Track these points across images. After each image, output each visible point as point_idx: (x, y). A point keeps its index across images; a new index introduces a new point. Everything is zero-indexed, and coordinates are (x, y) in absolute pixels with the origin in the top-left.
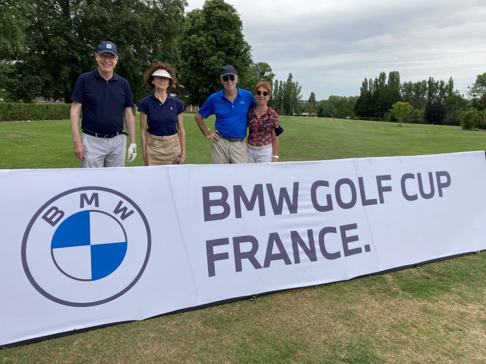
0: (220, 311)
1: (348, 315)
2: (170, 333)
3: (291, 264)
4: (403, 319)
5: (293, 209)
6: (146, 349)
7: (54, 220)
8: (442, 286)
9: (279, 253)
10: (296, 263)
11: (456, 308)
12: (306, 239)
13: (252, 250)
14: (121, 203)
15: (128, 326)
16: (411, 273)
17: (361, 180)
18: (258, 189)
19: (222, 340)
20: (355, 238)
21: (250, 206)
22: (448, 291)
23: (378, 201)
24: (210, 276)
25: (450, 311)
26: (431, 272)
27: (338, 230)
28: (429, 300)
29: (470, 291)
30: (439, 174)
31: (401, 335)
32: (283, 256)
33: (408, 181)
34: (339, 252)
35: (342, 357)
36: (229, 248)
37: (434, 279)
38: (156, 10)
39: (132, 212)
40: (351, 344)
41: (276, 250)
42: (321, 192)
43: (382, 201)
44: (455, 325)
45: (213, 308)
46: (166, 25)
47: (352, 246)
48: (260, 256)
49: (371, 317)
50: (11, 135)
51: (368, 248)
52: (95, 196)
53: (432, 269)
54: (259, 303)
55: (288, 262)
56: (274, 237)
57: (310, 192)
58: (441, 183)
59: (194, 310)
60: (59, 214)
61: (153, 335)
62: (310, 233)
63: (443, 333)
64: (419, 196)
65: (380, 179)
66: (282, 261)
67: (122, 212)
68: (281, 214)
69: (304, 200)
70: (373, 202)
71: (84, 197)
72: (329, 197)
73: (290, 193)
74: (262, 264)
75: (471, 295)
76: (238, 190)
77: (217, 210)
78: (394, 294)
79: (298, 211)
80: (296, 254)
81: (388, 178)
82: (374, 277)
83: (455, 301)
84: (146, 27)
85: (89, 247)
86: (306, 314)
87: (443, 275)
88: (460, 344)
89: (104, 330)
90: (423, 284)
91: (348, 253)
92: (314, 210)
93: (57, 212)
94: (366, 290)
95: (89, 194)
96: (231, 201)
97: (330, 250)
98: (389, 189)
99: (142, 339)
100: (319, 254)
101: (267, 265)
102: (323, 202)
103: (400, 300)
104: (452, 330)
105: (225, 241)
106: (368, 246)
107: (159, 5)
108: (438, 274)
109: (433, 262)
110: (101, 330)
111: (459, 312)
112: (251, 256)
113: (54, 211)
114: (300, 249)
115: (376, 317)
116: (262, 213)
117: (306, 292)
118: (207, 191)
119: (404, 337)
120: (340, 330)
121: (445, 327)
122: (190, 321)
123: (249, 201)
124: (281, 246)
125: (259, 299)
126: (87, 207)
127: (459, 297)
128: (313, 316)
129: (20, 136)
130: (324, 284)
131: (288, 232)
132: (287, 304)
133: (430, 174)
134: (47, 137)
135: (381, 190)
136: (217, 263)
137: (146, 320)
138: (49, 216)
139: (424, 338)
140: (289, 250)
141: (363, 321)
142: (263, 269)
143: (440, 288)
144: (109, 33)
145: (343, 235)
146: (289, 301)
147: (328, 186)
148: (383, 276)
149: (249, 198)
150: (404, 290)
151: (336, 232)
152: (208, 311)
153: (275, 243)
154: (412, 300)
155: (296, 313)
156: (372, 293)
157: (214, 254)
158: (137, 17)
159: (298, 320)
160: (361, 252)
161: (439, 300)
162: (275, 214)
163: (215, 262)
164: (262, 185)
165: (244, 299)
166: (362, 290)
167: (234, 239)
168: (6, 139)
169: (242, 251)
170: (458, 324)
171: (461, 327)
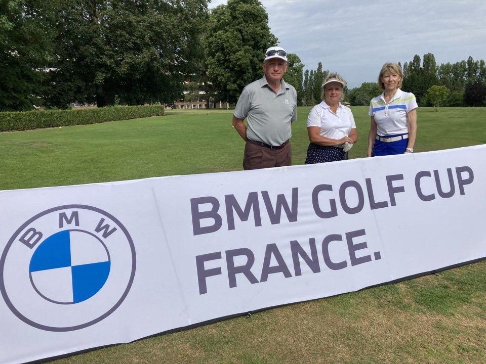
0: (212, 330)
1: (349, 334)
2: (155, 358)
3: (291, 276)
4: (412, 338)
5: (293, 217)
7: (31, 242)
8: (462, 296)
9: (278, 265)
10: (296, 275)
11: (475, 322)
12: (307, 249)
13: (247, 263)
14: (103, 220)
15: (113, 349)
16: (427, 282)
17: (368, 182)
18: (253, 198)
20: (363, 246)
21: (244, 217)
22: (468, 302)
23: (389, 203)
24: (201, 293)
25: (467, 327)
26: (452, 280)
27: (344, 238)
28: (445, 314)
30: (459, 170)
31: (407, 358)
32: (282, 268)
33: (423, 180)
34: (346, 261)
36: (222, 263)
37: (453, 288)
38: (180, 9)
39: (115, 229)
41: (274, 263)
42: (324, 197)
43: (393, 203)
44: (472, 344)
45: (205, 327)
46: (190, 23)
47: (359, 254)
48: (257, 270)
49: (376, 336)
50: (36, 144)
51: (378, 256)
52: (75, 215)
53: (452, 277)
54: (255, 321)
55: (288, 275)
56: (272, 249)
57: (310, 198)
58: (463, 179)
59: (185, 330)
60: (37, 236)
62: (312, 242)
63: (457, 355)
64: (437, 195)
65: (390, 179)
66: (281, 274)
67: (104, 230)
68: (279, 223)
69: (305, 207)
70: (384, 205)
71: (63, 216)
72: (333, 202)
73: (289, 201)
74: (259, 279)
76: (231, 201)
77: (208, 222)
78: (406, 307)
79: (299, 218)
80: (297, 265)
81: (400, 177)
82: (385, 287)
83: (474, 314)
85: (69, 269)
87: (464, 283)
89: (87, 355)
90: (440, 294)
91: (355, 261)
92: (316, 217)
93: (35, 233)
94: (375, 302)
95: (69, 212)
96: (222, 212)
97: (335, 260)
98: (401, 189)
100: (322, 264)
101: (264, 278)
102: (325, 207)
103: (412, 315)
104: (467, 350)
105: (217, 256)
106: (379, 252)
107: (183, 4)
108: (458, 281)
109: (455, 268)
110: (83, 355)
111: (477, 328)
112: (246, 270)
113: (32, 233)
114: (301, 259)
115: (382, 336)
116: (258, 222)
117: (308, 306)
118: (195, 203)
120: (339, 352)
122: (179, 343)
123: (243, 211)
124: (279, 258)
125: (256, 315)
126: (66, 227)
127: (479, 309)
128: (311, 335)
129: (44, 145)
130: (329, 297)
131: (287, 242)
132: (285, 321)
133: (449, 171)
135: (392, 191)
136: (209, 280)
137: (132, 342)
138: (26, 238)
140: (289, 262)
142: (260, 283)
145: (350, 242)
146: (288, 317)
147: (332, 190)
148: (396, 285)
149: (243, 208)
150: (416, 302)
151: (342, 240)
152: (199, 331)
153: (273, 255)
154: (425, 314)
155: (293, 332)
156: (380, 306)
157: (205, 269)
158: (162, 17)
159: (294, 341)
160: (370, 260)
161: (456, 314)
162: (272, 224)
163: (206, 278)
164: (257, 192)
165: (240, 317)
166: (370, 303)
167: (227, 252)
168: (30, 148)
169: (236, 265)
170: (474, 342)
171: (478, 347)
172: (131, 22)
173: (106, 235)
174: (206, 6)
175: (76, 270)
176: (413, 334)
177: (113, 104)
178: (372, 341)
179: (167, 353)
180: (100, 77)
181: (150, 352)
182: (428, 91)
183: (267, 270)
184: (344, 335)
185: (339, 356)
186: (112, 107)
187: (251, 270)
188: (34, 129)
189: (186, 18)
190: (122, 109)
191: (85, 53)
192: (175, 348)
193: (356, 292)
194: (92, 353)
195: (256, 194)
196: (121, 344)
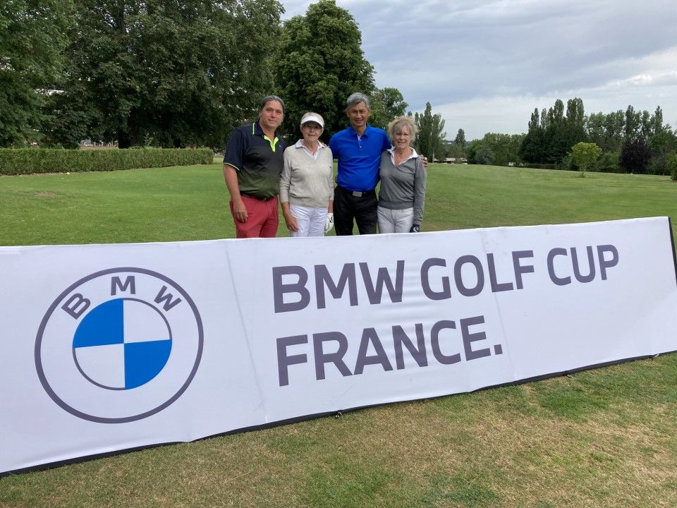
0: (293, 431)
2: (225, 459)
3: (392, 369)
5: (396, 296)
6: (191, 479)
7: (77, 311)
8: (596, 401)
9: (376, 354)
10: (398, 368)
11: (611, 431)
12: (413, 337)
13: (338, 351)
14: (164, 289)
15: (171, 449)
16: (558, 384)
17: (490, 257)
18: (348, 270)
19: (291, 469)
20: (481, 336)
21: (337, 293)
22: (604, 408)
23: (515, 286)
24: (281, 384)
25: (602, 435)
26: (586, 382)
27: (458, 325)
28: (575, 419)
29: (635, 408)
30: (602, 249)
31: (528, 465)
32: (382, 359)
33: (558, 259)
34: (459, 354)
35: (446, 492)
36: (308, 349)
37: (588, 392)
38: (241, 20)
39: (178, 301)
40: (459, 475)
41: (371, 351)
42: (435, 274)
43: (520, 286)
44: (605, 453)
45: (284, 427)
46: (255, 41)
47: (476, 346)
48: (350, 360)
49: (492, 442)
50: (41, 194)
51: (498, 350)
52: (131, 280)
53: (588, 379)
54: (345, 422)
55: (388, 367)
56: (369, 334)
57: (419, 274)
58: (605, 260)
59: (259, 430)
60: (84, 304)
61: (201, 461)
62: (419, 328)
63: (587, 464)
64: (573, 278)
65: (517, 256)
66: (380, 366)
67: (166, 300)
68: (379, 303)
69: (412, 284)
70: (508, 287)
71: (116, 281)
72: (446, 281)
73: (393, 276)
74: (352, 370)
75: (635, 415)
76: (321, 272)
77: (292, 298)
78: (529, 412)
79: (404, 299)
80: (399, 356)
81: (529, 254)
82: (506, 389)
84: (227, 44)
85: (122, 345)
86: (407, 436)
87: (601, 386)
88: (606, 479)
89: (140, 454)
90: (572, 398)
91: (471, 355)
92: (425, 298)
93: (82, 300)
94: (492, 405)
95: (123, 277)
96: (311, 286)
97: (446, 351)
98: (530, 269)
99: (188, 466)
100: (430, 357)
101: (359, 370)
102: (437, 287)
103: (536, 419)
105: (302, 339)
106: (500, 346)
107: (245, 13)
108: (595, 385)
109: (592, 369)
110: (135, 454)
111: (614, 436)
112: (337, 359)
113: (77, 300)
114: (405, 350)
115: (500, 441)
116: (354, 301)
117: (411, 408)
118: (278, 272)
119: (532, 468)
120: (448, 457)
121: (591, 455)
122: (253, 443)
123: (336, 285)
124: (378, 346)
125: (347, 416)
126: (120, 294)
127: (618, 416)
128: (415, 439)
129: (53, 195)
130: (437, 398)
131: (389, 327)
134: (89, 197)
135: (519, 270)
136: (291, 369)
137: (194, 441)
138: (70, 306)
140: (390, 352)
141: (481, 446)
142: (354, 377)
143: (595, 404)
144: (176, 53)
145: (465, 331)
146: (388, 419)
147: (445, 266)
148: (519, 387)
149: (336, 282)
150: (543, 406)
151: (455, 328)
152: (279, 431)
153: (370, 343)
154: (552, 418)
155: (393, 435)
156: (499, 410)
157: (287, 356)
158: (215, 30)
160: (489, 354)
161: (589, 420)
162: (371, 303)
163: (289, 367)
165: (328, 417)
166: (486, 406)
167: (315, 336)
168: (34, 199)
169: (325, 352)
170: (609, 452)
171: (613, 457)
173: (167, 307)
174: (278, 18)
175: (128, 347)
176: (538, 441)
177: (142, 144)
178: (488, 446)
179: (239, 455)
180: (126, 106)
181: (218, 453)
182: (572, 148)
183: (363, 361)
185: (448, 462)
186: (141, 149)
187: (344, 359)
188: (30, 174)
189: (250, 33)
190: (154, 153)
191: (108, 73)
192: (249, 449)
193: (471, 393)
194: (146, 451)
195: (353, 265)
196: (181, 443)
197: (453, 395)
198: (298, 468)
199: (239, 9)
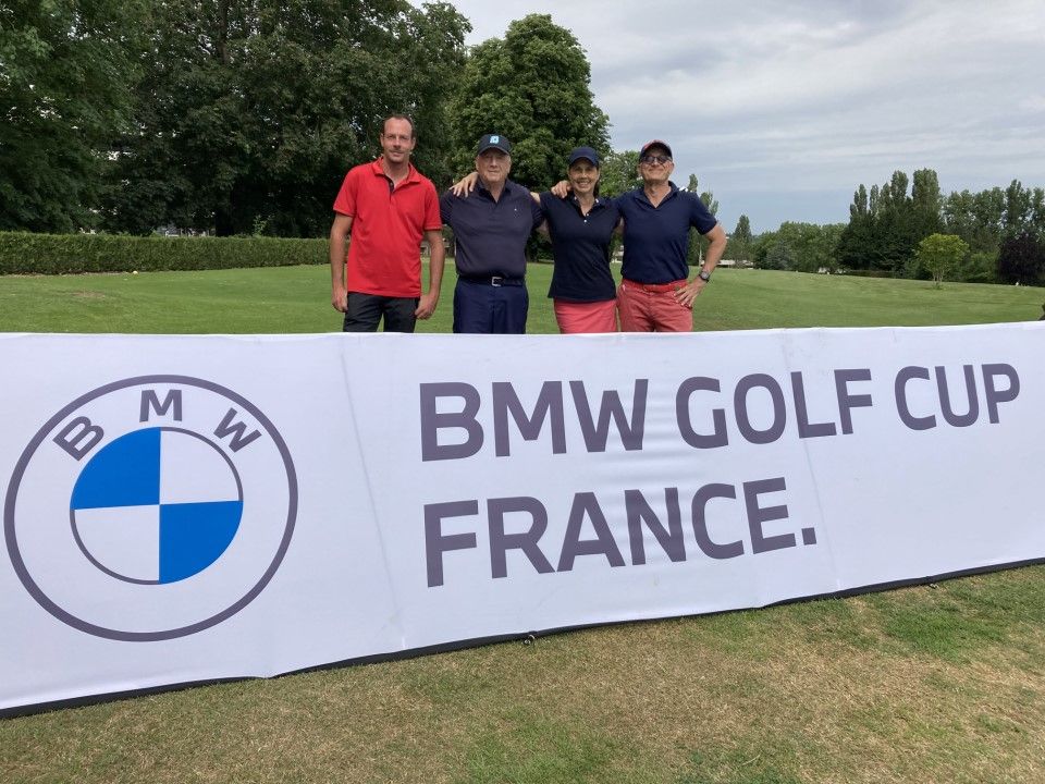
0: (449, 664)
1: (746, 684)
2: (326, 709)
3: (622, 563)
4: (877, 699)
5: (633, 439)
6: (263, 740)
7: (79, 446)
8: (985, 628)
9: (595, 537)
10: (635, 563)
11: (1013, 679)
12: (660, 510)
13: (532, 530)
14: (232, 413)
15: (235, 688)
16: (913, 598)
17: (797, 379)
18: (551, 393)
19: (440, 728)
20: (780, 512)
21: (530, 431)
22: (999, 640)
23: (839, 428)
24: (431, 584)
25: (997, 686)
26: (964, 597)
27: (740, 492)
28: (949, 660)
30: (990, 371)
31: (866, 736)
32: (605, 545)
33: (912, 385)
34: (741, 542)
36: (478, 524)
37: (966, 613)
38: (406, 42)
39: (256, 435)
40: (742, 749)
41: (588, 533)
43: (848, 429)
44: (1005, 718)
45: (434, 658)
46: (426, 73)
47: (770, 529)
48: (552, 544)
49: (800, 692)
50: (84, 295)
51: (809, 536)
52: (175, 397)
53: (967, 591)
54: (542, 651)
55: (616, 560)
56: (585, 503)
57: (673, 403)
58: (996, 390)
59: (390, 660)
60: (92, 435)
62: (672, 496)
63: (971, 735)
64: (940, 419)
65: (843, 377)
66: (603, 557)
67: (234, 433)
68: (603, 450)
69: (660, 419)
70: (827, 430)
71: (149, 397)
72: (719, 416)
73: (628, 405)
74: (555, 564)
76: (505, 395)
77: (450, 436)
78: (866, 644)
79: (645, 444)
80: (637, 544)
81: (864, 375)
82: (822, 603)
83: (1013, 663)
84: (384, 77)
85: (156, 509)
86: (648, 679)
87: (990, 604)
89: (181, 695)
90: (940, 622)
91: (761, 545)
92: (683, 444)
93: (89, 428)
94: (799, 631)
95: (162, 391)
96: (485, 417)
97: (718, 537)
98: (865, 401)
99: (261, 719)
100: (691, 545)
101: (566, 564)
102: (703, 426)
103: (878, 657)
104: (995, 729)
105: (469, 508)
106: (812, 530)
107: (411, 31)
108: (980, 601)
109: (972, 575)
110: (172, 695)
111: (1018, 688)
112: (529, 543)
113: (81, 427)
114: (646, 531)
115: (814, 692)
116: (559, 446)
117: (656, 632)
118: (430, 392)
119: (873, 741)
120: (721, 717)
121: (980, 721)
122: (378, 682)
124: (600, 524)
125: (544, 642)
126: (155, 420)
127: (1023, 654)
128: (662, 684)
129: (102, 297)
130: (703, 616)
131: (619, 491)
132: (606, 655)
133: (968, 370)
135: (847, 403)
136: (449, 558)
137: (278, 676)
138: (69, 438)
139: (923, 745)
140: (621, 534)
141: (781, 700)
142: (557, 575)
143: (981, 633)
145: (751, 502)
146: (614, 648)
147: (719, 391)
148: (845, 601)
149: (529, 416)
150: (890, 635)
151: (734, 497)
152: (422, 663)
153: (587, 518)
154: (907, 656)
155: (624, 675)
156: (812, 638)
157: (443, 534)
158: (366, 57)
159: (626, 693)
160: (793, 544)
161: (973, 661)
162: (589, 451)
163: (444, 553)
164: (560, 382)
165: (510, 641)
166: (789, 631)
167: (491, 503)
168: (72, 302)
169: (507, 532)
170: (1011, 715)
171: (1017, 724)
172: (302, 65)
173: (236, 445)
174: (461, 39)
175: (167, 511)
176: (882, 693)
177: (250, 230)
178: (792, 701)
179: (352, 702)
180: (227, 174)
181: (316, 698)
182: (921, 243)
183: (573, 548)
184: (734, 688)
185: (721, 725)
186: (249, 238)
187: (541, 544)
188: (79, 273)
189: (420, 61)
190: (268, 245)
191: (201, 123)
192: (370, 693)
193: (761, 609)
194: (191, 691)
195: (559, 384)
196: (254, 678)
197: (730, 612)
198: (454, 729)
199: (402, 26)
